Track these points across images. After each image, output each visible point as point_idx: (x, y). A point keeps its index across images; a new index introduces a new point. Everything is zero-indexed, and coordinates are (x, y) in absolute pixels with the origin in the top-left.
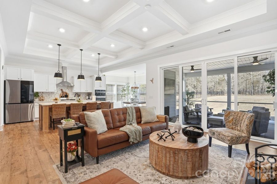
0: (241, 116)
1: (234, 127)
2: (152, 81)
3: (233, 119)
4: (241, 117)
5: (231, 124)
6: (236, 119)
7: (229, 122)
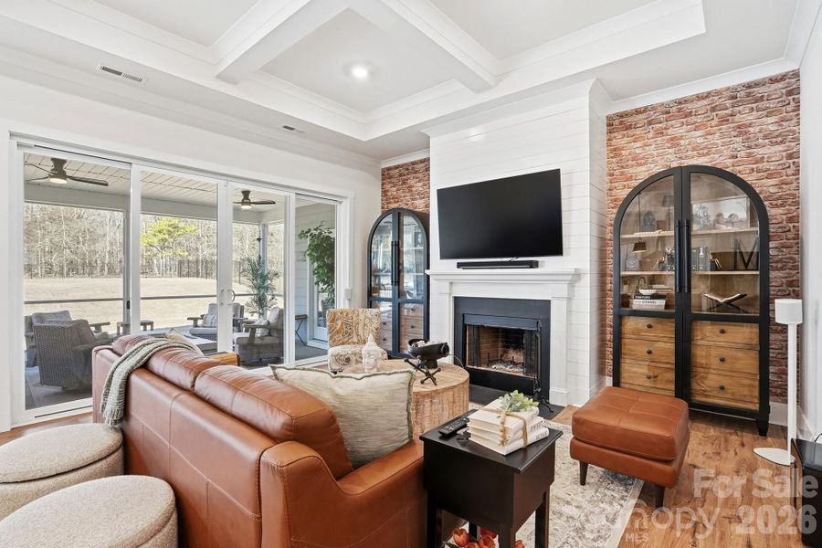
1: (346, 339)
3: (342, 324)
5: (341, 335)
6: (347, 324)
7: (338, 332)
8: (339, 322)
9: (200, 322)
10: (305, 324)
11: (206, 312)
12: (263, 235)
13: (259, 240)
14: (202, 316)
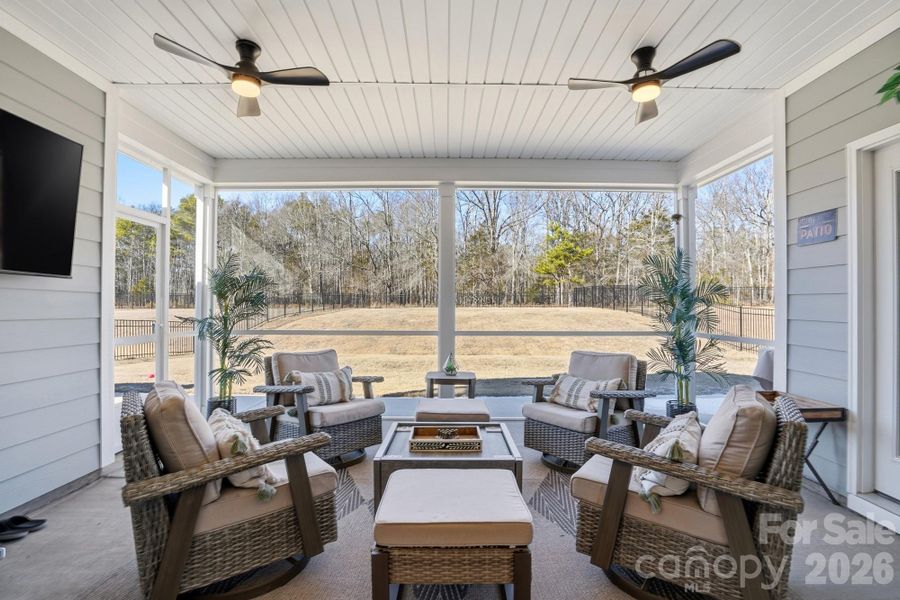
14: (556, 377)
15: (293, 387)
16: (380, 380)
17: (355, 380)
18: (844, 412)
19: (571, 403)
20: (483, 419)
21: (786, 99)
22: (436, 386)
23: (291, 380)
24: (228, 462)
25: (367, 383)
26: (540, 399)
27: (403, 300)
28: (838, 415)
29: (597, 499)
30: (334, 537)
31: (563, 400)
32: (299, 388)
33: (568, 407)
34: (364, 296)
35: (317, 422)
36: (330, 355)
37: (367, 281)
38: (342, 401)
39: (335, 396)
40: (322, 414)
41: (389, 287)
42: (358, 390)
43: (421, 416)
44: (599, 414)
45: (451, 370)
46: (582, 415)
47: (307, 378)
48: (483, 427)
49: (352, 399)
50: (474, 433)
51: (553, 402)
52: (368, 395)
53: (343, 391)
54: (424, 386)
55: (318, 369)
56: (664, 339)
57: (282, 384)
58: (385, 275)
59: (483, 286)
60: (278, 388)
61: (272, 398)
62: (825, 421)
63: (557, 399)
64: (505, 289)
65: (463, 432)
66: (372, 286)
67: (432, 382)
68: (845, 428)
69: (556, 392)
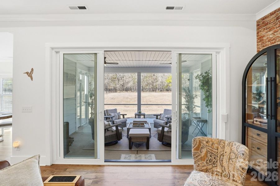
0: (219, 147)
1: (210, 167)
2: (30, 74)
3: (207, 152)
4: (220, 150)
5: (205, 162)
6: (212, 153)
7: (202, 159)
8: (204, 151)
9: (159, 117)
10: (207, 125)
11: (162, 112)
12: (191, 78)
13: (189, 80)
14: (161, 114)
15: (110, 116)
16: (126, 115)
17: (121, 115)
18: (207, 120)
19: (163, 119)
20: (146, 122)
21: (202, 63)
22: (137, 116)
23: (110, 115)
24: (108, 127)
25: (123, 115)
26: (157, 118)
27: (127, 90)
28: (206, 121)
29: (160, 132)
30: (122, 139)
31: (161, 119)
32: (112, 116)
33: (162, 120)
34: (115, 89)
35: (115, 122)
36: (116, 110)
37: (116, 85)
38: (119, 119)
39: (118, 118)
40: (116, 121)
41: (123, 86)
42: (122, 117)
43: (134, 121)
44: (167, 121)
45: (140, 112)
46: (164, 121)
47: (113, 115)
48: (145, 123)
49: (120, 118)
50: (143, 124)
51: (159, 119)
52: (124, 117)
53: (119, 117)
54: (134, 116)
55: (114, 113)
56: (186, 106)
57: (108, 115)
58: (121, 83)
59: (151, 86)
60: (106, 116)
61: (106, 118)
62: (205, 122)
63: (160, 119)
64: (158, 87)
65: (141, 124)
66: (118, 86)
67: (136, 115)
68: (207, 123)
69: (160, 117)
